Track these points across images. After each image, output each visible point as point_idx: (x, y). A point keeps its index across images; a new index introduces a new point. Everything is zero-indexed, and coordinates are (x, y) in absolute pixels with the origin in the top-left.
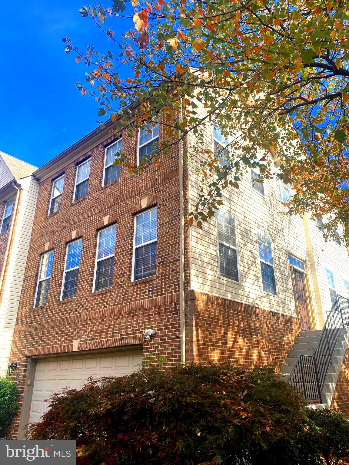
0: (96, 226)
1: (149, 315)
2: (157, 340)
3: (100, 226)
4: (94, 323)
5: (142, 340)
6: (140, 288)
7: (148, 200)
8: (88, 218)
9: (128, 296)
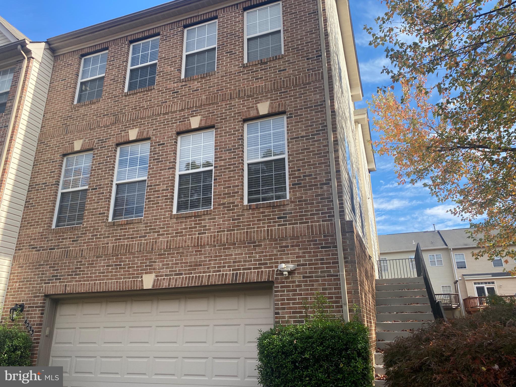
0: (175, 127)
1: (281, 247)
2: (297, 278)
3: (183, 128)
4: (183, 253)
5: (273, 276)
6: (263, 213)
7: (270, 106)
8: (159, 115)
9: (242, 222)
